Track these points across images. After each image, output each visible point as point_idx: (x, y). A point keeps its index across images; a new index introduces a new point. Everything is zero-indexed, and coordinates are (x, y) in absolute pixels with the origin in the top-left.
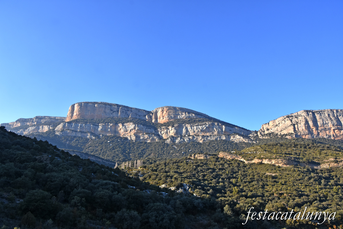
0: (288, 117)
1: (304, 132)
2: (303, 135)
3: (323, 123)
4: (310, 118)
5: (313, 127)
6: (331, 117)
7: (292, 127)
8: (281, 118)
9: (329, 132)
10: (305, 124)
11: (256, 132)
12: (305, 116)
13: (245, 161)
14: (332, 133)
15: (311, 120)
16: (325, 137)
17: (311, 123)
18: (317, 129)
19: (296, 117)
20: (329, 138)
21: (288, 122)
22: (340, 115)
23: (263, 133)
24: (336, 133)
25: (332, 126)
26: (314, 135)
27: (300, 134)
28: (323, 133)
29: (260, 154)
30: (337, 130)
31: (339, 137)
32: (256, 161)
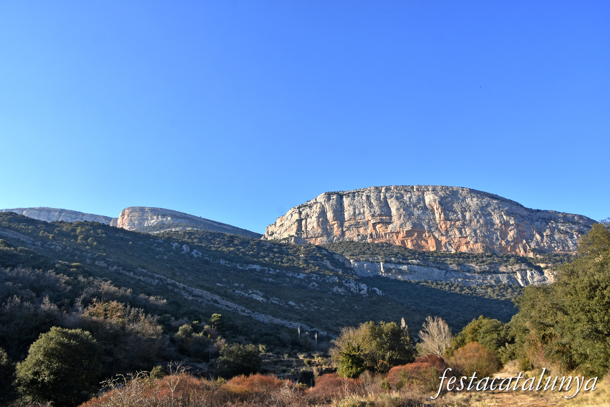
1: (313, 232)
2: (312, 237)
3: (355, 213)
4: (330, 206)
5: (333, 222)
6: (372, 201)
7: (296, 224)
9: (365, 230)
10: (318, 217)
12: (323, 203)
14: (370, 230)
15: (330, 208)
16: (356, 239)
17: (330, 215)
18: (341, 225)
20: (362, 240)
22: (392, 197)
24: (378, 230)
25: (370, 218)
26: (334, 237)
27: (307, 235)
28: (352, 232)
30: (379, 225)
31: (382, 237)
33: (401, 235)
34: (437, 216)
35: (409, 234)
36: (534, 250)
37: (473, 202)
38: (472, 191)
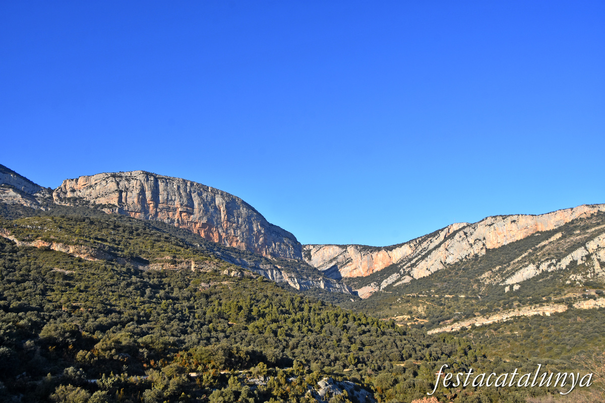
0: (114, 176)
1: (134, 207)
2: (132, 211)
3: (168, 198)
4: (149, 186)
5: (150, 202)
6: (181, 192)
7: (117, 194)
8: (102, 176)
9: (173, 215)
10: (139, 195)
11: (50, 191)
12: (143, 181)
13: (16, 241)
14: (177, 216)
15: (149, 189)
16: (166, 221)
17: (148, 195)
18: (156, 206)
19: (127, 180)
20: (171, 223)
21: (112, 186)
22: (195, 192)
23: (62, 195)
24: (182, 217)
25: (179, 206)
26: (149, 215)
27: (128, 208)
28: (163, 214)
29: (50, 233)
30: (184, 214)
31: (185, 224)
32: (39, 244)
33: (198, 225)
34: (223, 216)
35: (204, 226)
36: (271, 254)
37: (244, 211)
38: (243, 202)
